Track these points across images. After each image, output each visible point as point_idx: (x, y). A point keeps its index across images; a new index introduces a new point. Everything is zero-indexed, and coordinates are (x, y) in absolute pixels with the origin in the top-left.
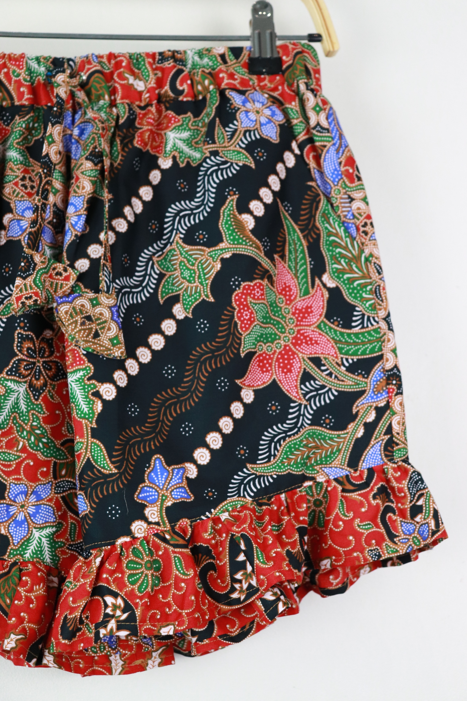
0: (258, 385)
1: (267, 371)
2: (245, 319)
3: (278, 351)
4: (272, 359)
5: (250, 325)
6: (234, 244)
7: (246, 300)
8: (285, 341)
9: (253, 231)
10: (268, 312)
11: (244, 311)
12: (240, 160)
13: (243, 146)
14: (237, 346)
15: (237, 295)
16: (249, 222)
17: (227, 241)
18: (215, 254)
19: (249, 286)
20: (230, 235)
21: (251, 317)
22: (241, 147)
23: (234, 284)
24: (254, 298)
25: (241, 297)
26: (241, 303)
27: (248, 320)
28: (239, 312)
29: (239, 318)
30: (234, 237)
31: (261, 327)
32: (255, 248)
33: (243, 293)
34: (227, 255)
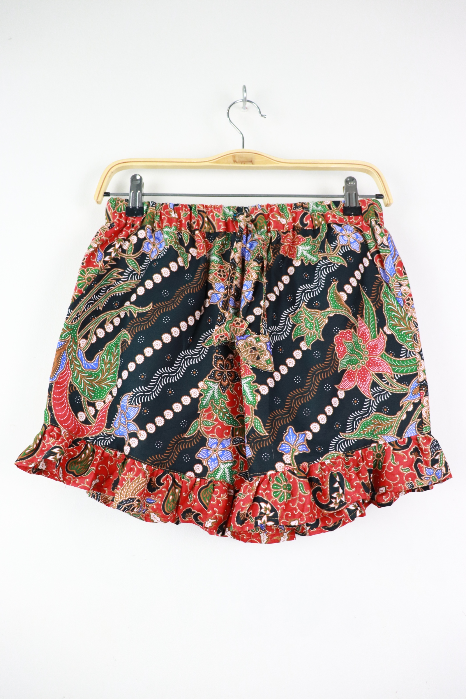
0: (347, 389)
1: (352, 380)
2: (341, 351)
3: (358, 369)
4: (355, 374)
5: (343, 354)
6: (335, 309)
7: (341, 340)
8: (362, 364)
9: (346, 302)
10: (353, 347)
11: (341, 346)
12: (339, 262)
13: (341, 254)
14: (336, 366)
15: (337, 337)
16: (344, 296)
17: (332, 307)
18: (325, 314)
19: (344, 332)
20: (333, 304)
21: (344, 350)
22: (339, 255)
23: (335, 331)
24: (346, 339)
25: (339, 339)
26: (339, 342)
27: (342, 352)
28: (338, 347)
29: (338, 350)
30: (336, 305)
31: (350, 356)
32: (347, 311)
33: (340, 337)
34: (332, 315)
